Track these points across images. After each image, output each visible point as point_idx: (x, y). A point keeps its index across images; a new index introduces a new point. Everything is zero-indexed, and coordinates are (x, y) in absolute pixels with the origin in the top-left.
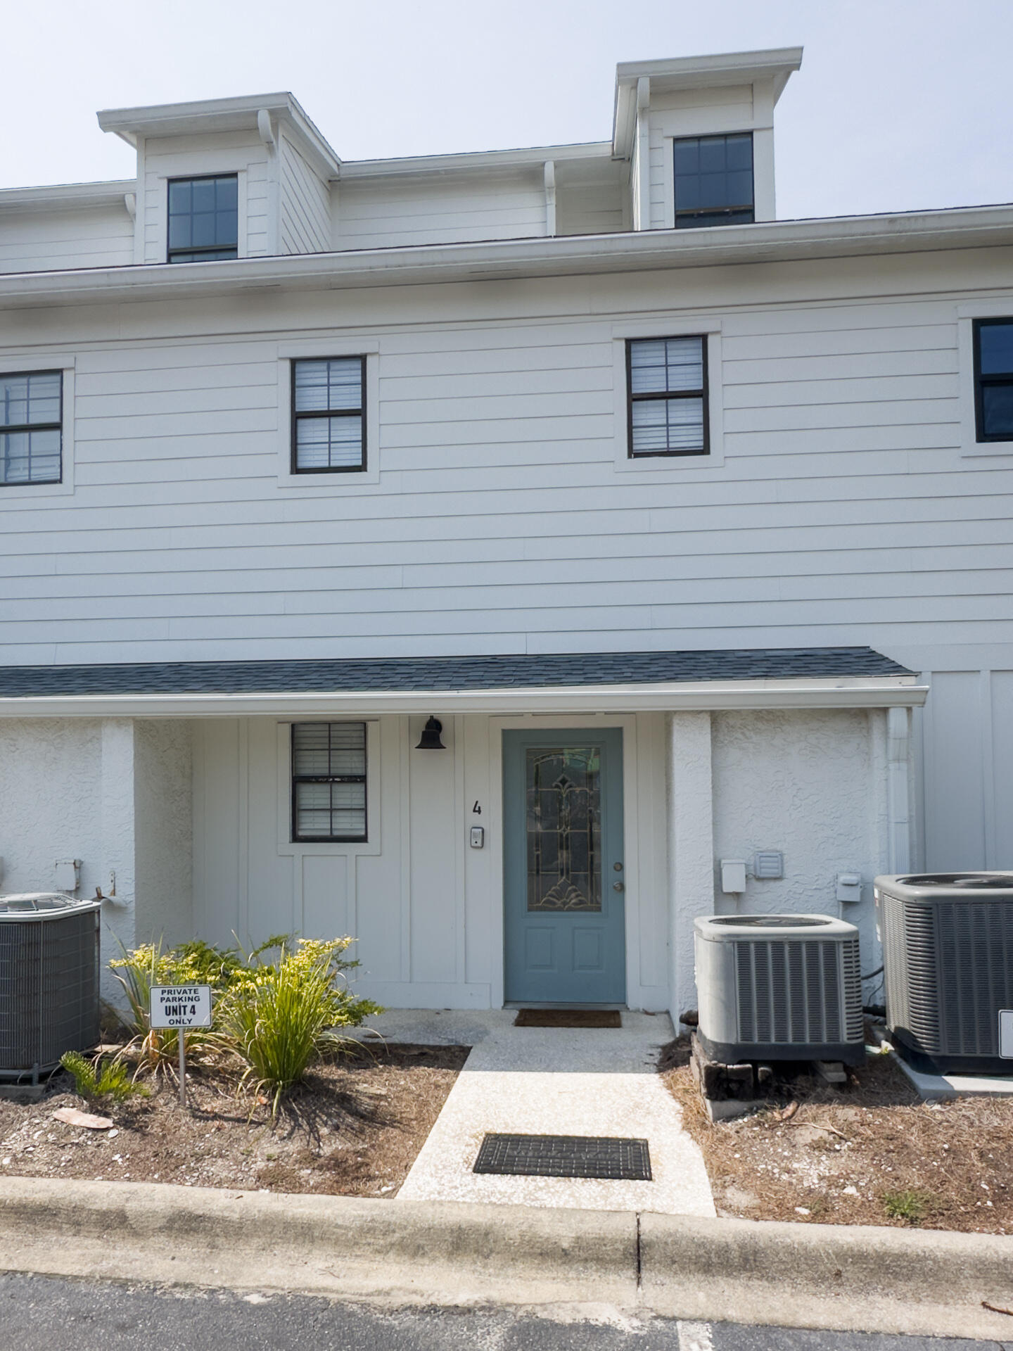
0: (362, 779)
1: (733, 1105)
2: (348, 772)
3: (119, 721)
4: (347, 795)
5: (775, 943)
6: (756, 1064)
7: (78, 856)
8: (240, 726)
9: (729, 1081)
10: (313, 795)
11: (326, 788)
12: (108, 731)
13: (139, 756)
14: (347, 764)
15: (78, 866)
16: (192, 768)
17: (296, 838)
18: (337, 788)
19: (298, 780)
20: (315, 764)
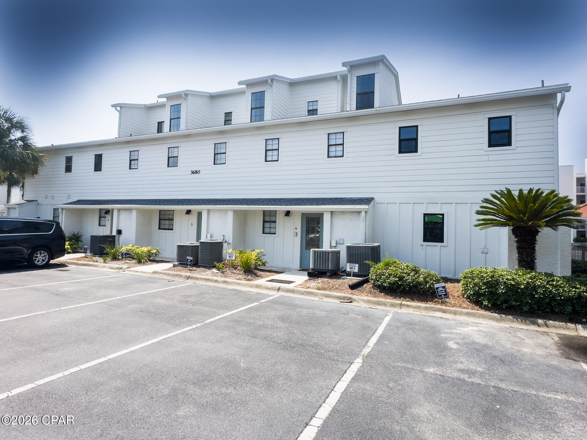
0: (275, 222)
1: (311, 278)
2: (273, 220)
3: (231, 210)
4: (273, 225)
5: (322, 252)
6: (315, 272)
7: (224, 234)
8: (255, 212)
9: (311, 274)
10: (267, 225)
11: (269, 223)
12: (229, 212)
13: (234, 216)
14: (273, 219)
15: (224, 236)
16: (246, 219)
17: (263, 233)
18: (271, 223)
19: (264, 222)
20: (267, 219)
